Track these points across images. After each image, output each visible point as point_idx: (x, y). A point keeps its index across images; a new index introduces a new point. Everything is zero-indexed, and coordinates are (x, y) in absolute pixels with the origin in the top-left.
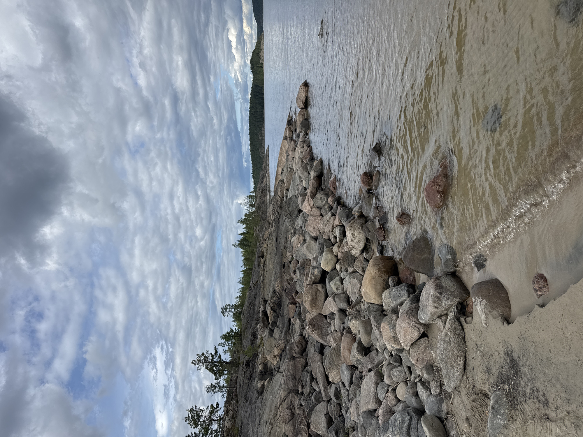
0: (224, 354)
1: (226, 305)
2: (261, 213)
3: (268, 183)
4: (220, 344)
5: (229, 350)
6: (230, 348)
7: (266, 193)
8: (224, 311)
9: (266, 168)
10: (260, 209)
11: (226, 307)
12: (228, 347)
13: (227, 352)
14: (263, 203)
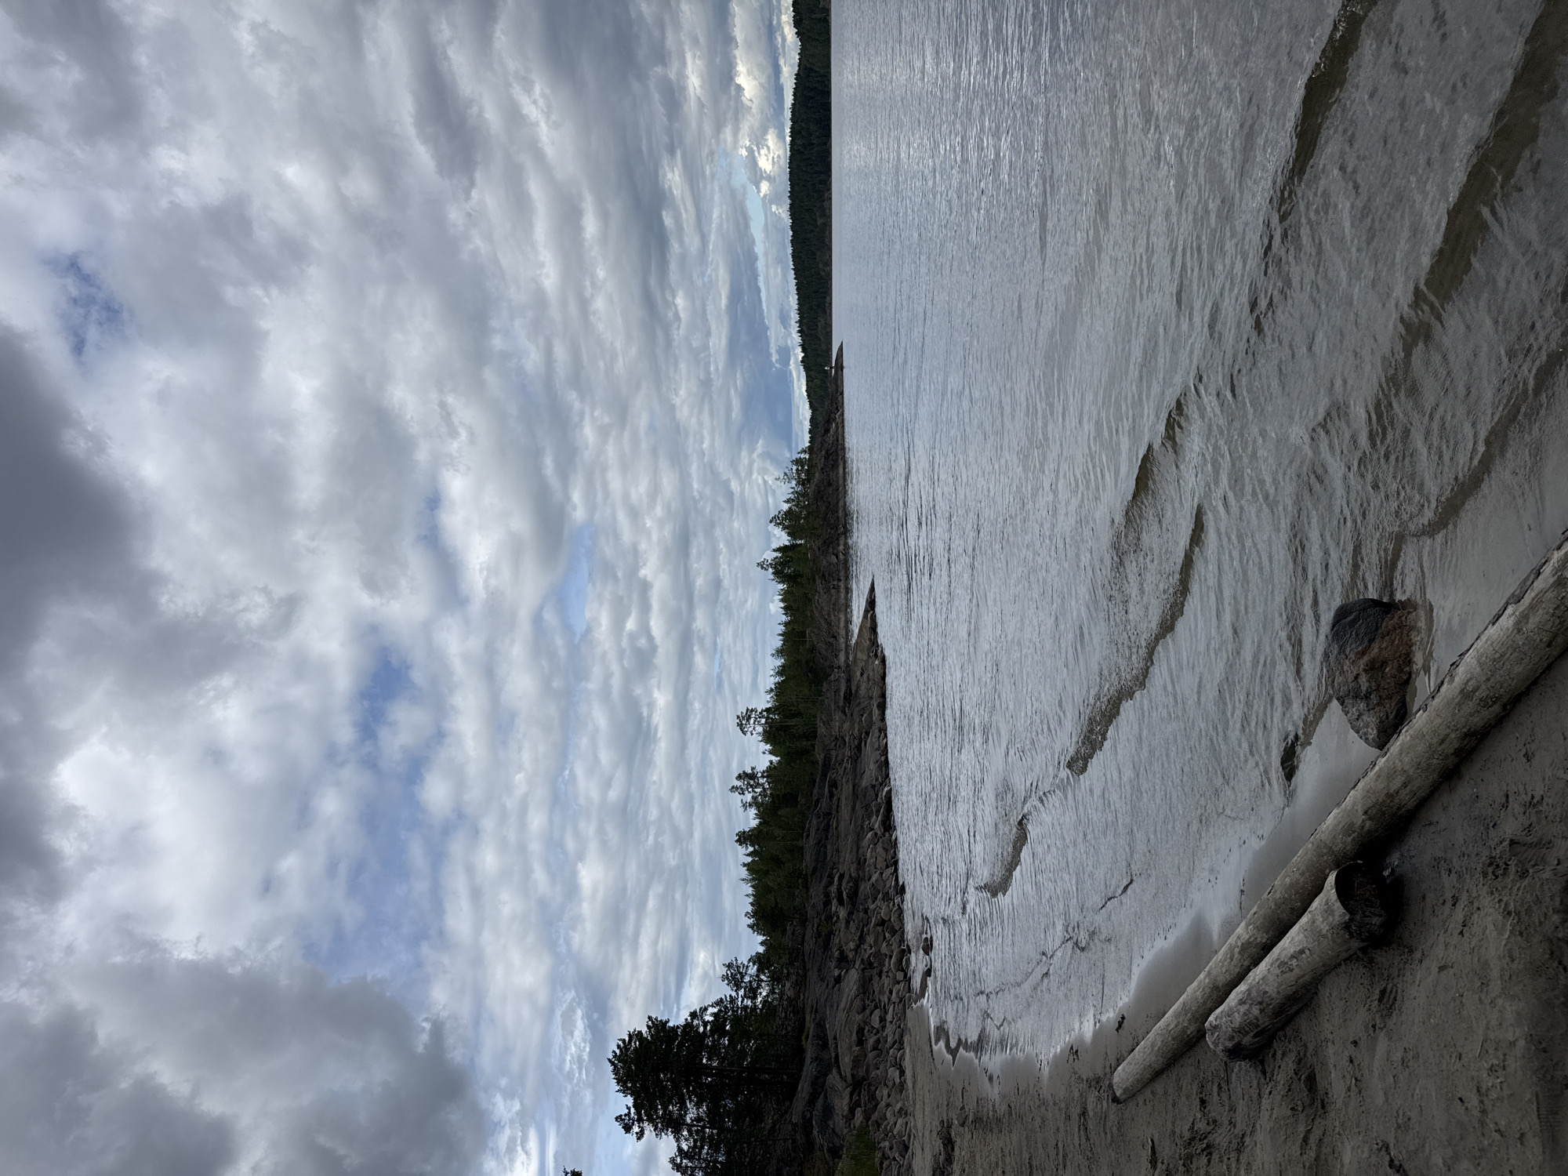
0: (742, 809)
1: (748, 710)
2: (824, 508)
3: (840, 438)
4: (733, 787)
5: (755, 803)
6: (756, 797)
7: (837, 460)
8: (744, 722)
9: (837, 399)
10: (822, 498)
11: (748, 714)
12: (751, 795)
13: (750, 805)
14: (830, 484)
